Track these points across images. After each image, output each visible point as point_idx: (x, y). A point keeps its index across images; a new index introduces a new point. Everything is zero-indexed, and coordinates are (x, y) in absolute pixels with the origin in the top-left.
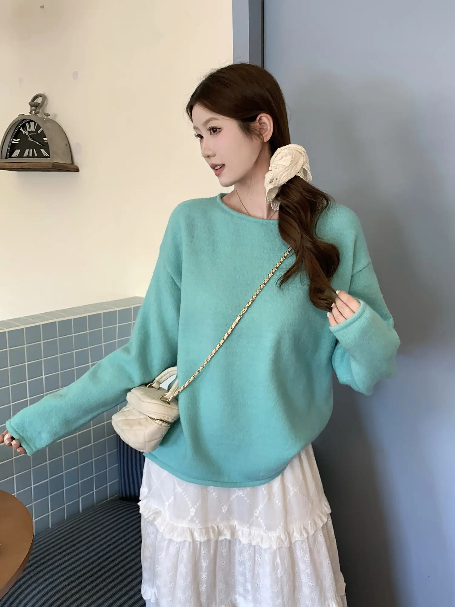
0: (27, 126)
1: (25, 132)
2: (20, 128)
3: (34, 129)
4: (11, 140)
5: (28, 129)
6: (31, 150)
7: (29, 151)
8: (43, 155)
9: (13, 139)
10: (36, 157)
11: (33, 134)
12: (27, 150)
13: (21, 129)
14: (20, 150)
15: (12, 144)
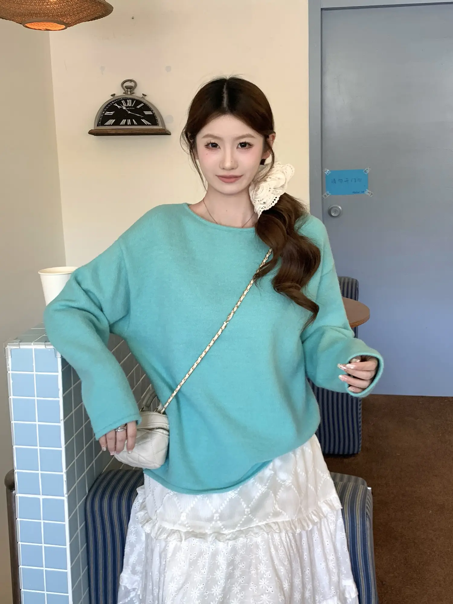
0: (123, 102)
1: (121, 107)
2: (114, 103)
3: (132, 105)
4: (103, 112)
5: (124, 104)
6: (129, 120)
7: (127, 121)
8: (144, 123)
9: (106, 111)
10: (136, 125)
11: (131, 108)
12: (123, 120)
13: (117, 105)
14: (115, 120)
15: (104, 114)
